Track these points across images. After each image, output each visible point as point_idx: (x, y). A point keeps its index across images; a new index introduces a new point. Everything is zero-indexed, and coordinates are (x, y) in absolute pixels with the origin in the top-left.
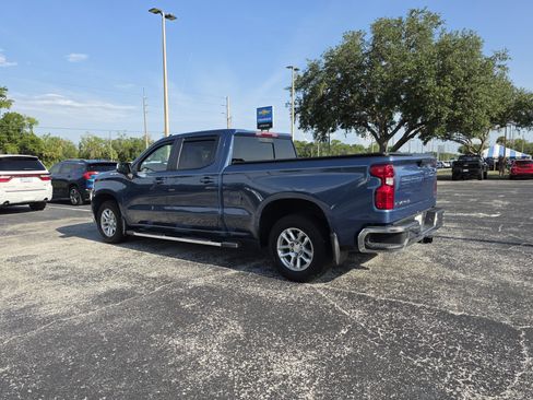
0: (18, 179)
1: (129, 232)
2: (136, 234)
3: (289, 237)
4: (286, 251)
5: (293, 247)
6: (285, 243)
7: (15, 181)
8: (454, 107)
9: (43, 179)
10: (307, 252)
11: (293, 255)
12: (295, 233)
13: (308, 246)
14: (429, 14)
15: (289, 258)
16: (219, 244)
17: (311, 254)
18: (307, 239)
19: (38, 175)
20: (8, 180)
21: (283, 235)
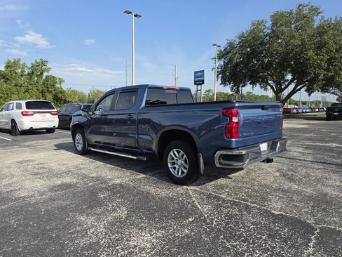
0: (38, 114)
1: (89, 148)
2: (92, 149)
3: (174, 154)
4: (174, 164)
5: (177, 161)
6: (173, 159)
7: (36, 115)
8: (328, 70)
9: (53, 114)
10: (185, 165)
11: (177, 167)
12: (178, 152)
13: (185, 161)
14: (312, 7)
15: (175, 168)
16: (135, 158)
17: (187, 167)
18: (185, 156)
19: (50, 112)
20: (32, 115)
21: (171, 153)
